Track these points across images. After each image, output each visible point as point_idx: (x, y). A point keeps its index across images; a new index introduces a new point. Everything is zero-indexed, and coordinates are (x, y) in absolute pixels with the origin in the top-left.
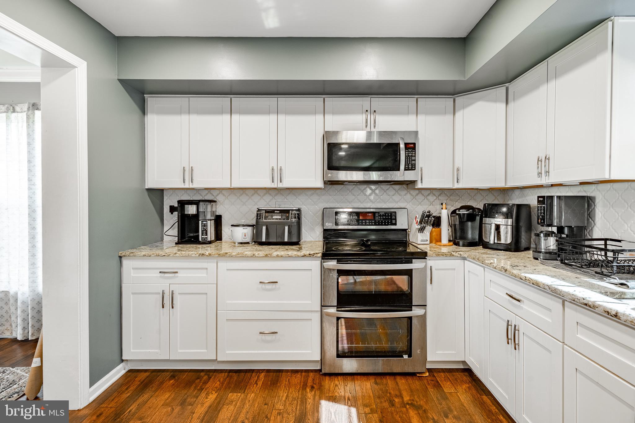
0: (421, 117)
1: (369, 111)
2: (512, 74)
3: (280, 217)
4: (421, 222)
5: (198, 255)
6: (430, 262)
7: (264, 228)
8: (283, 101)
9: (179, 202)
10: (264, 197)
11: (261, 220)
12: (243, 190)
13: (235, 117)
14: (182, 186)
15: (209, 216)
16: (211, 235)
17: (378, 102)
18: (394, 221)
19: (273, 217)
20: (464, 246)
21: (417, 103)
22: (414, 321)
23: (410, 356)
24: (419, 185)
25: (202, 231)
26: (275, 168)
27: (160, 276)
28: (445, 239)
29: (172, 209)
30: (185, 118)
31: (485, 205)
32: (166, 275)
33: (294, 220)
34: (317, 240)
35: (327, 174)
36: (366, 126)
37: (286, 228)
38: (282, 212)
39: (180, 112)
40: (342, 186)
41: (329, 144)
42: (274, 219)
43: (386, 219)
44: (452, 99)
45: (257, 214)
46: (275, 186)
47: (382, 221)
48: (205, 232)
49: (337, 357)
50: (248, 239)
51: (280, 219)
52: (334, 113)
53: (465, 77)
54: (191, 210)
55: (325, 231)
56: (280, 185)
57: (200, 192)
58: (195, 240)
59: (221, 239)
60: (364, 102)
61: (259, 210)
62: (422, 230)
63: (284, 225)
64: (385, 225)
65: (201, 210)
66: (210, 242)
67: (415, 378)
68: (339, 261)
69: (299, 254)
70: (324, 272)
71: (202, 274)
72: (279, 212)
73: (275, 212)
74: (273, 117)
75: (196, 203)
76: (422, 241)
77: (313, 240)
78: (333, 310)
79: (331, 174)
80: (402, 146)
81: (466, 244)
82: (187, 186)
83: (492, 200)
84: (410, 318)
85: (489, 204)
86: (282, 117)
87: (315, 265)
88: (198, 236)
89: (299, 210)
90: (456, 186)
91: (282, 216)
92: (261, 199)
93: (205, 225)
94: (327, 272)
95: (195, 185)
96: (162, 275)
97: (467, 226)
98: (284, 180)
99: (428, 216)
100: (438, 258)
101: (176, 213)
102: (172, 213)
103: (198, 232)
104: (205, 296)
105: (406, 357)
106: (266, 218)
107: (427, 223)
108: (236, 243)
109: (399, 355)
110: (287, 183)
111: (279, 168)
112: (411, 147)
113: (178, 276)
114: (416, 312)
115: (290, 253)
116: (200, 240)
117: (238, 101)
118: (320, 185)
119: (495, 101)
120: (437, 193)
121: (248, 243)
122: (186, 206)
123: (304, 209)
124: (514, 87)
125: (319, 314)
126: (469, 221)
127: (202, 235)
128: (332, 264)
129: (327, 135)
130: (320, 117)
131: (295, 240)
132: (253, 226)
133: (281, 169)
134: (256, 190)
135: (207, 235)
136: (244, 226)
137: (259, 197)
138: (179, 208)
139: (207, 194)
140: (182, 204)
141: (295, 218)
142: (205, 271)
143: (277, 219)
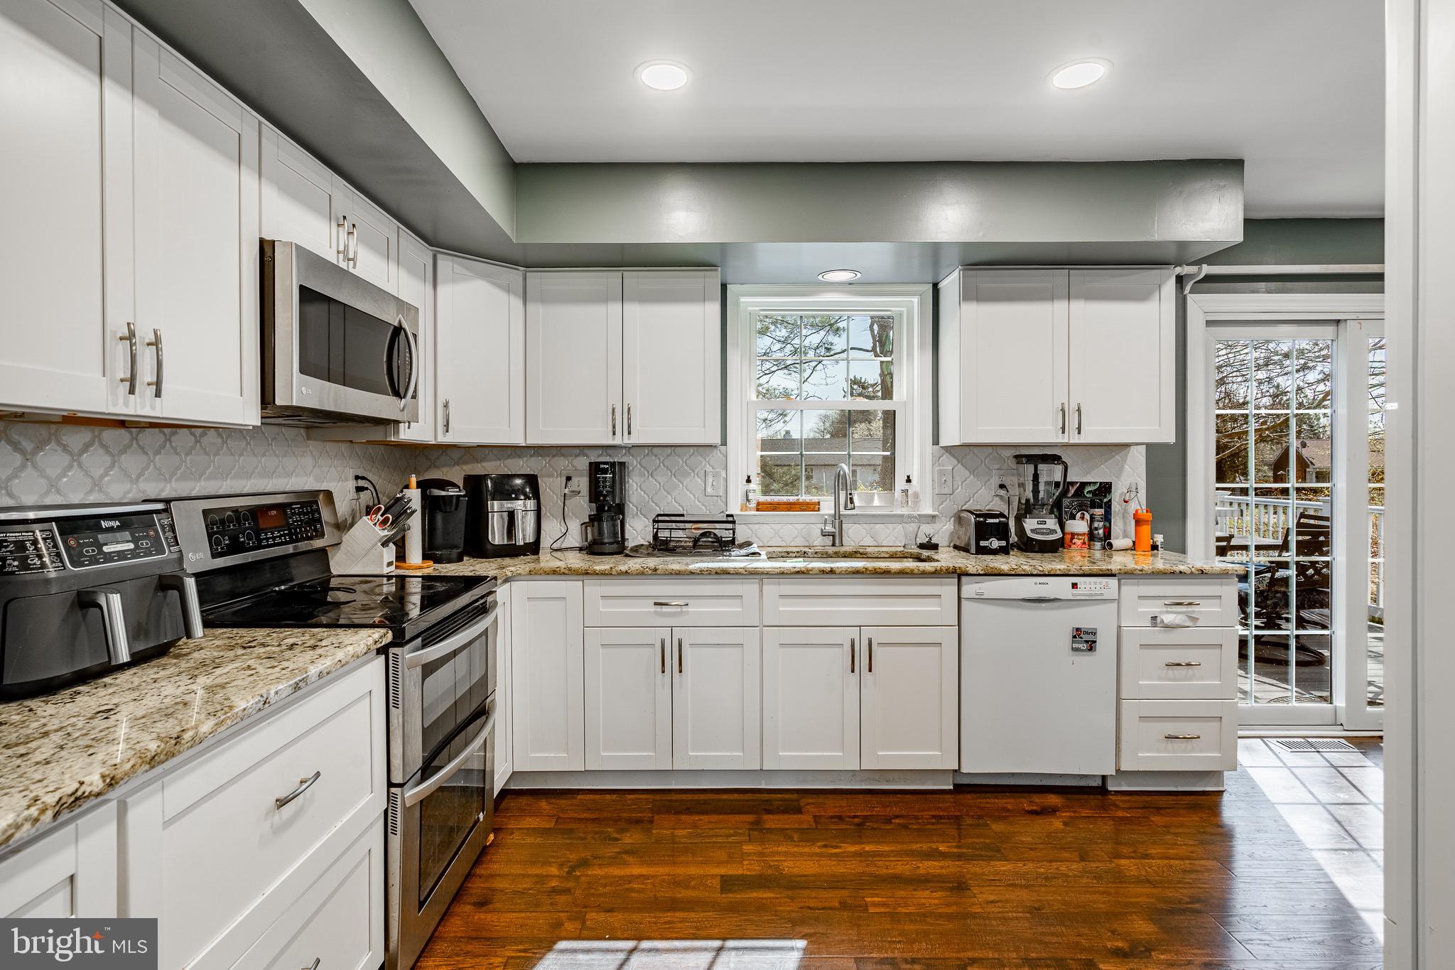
0: (402, 276)
1: (347, 221)
3: (131, 546)
19: (106, 549)
21: (397, 235)
24: (402, 434)
42: (109, 557)
44: (432, 254)
51: (134, 554)
52: (279, 186)
72: (118, 523)
73: (104, 524)
90: (443, 439)
91: (135, 540)
119: (508, 290)
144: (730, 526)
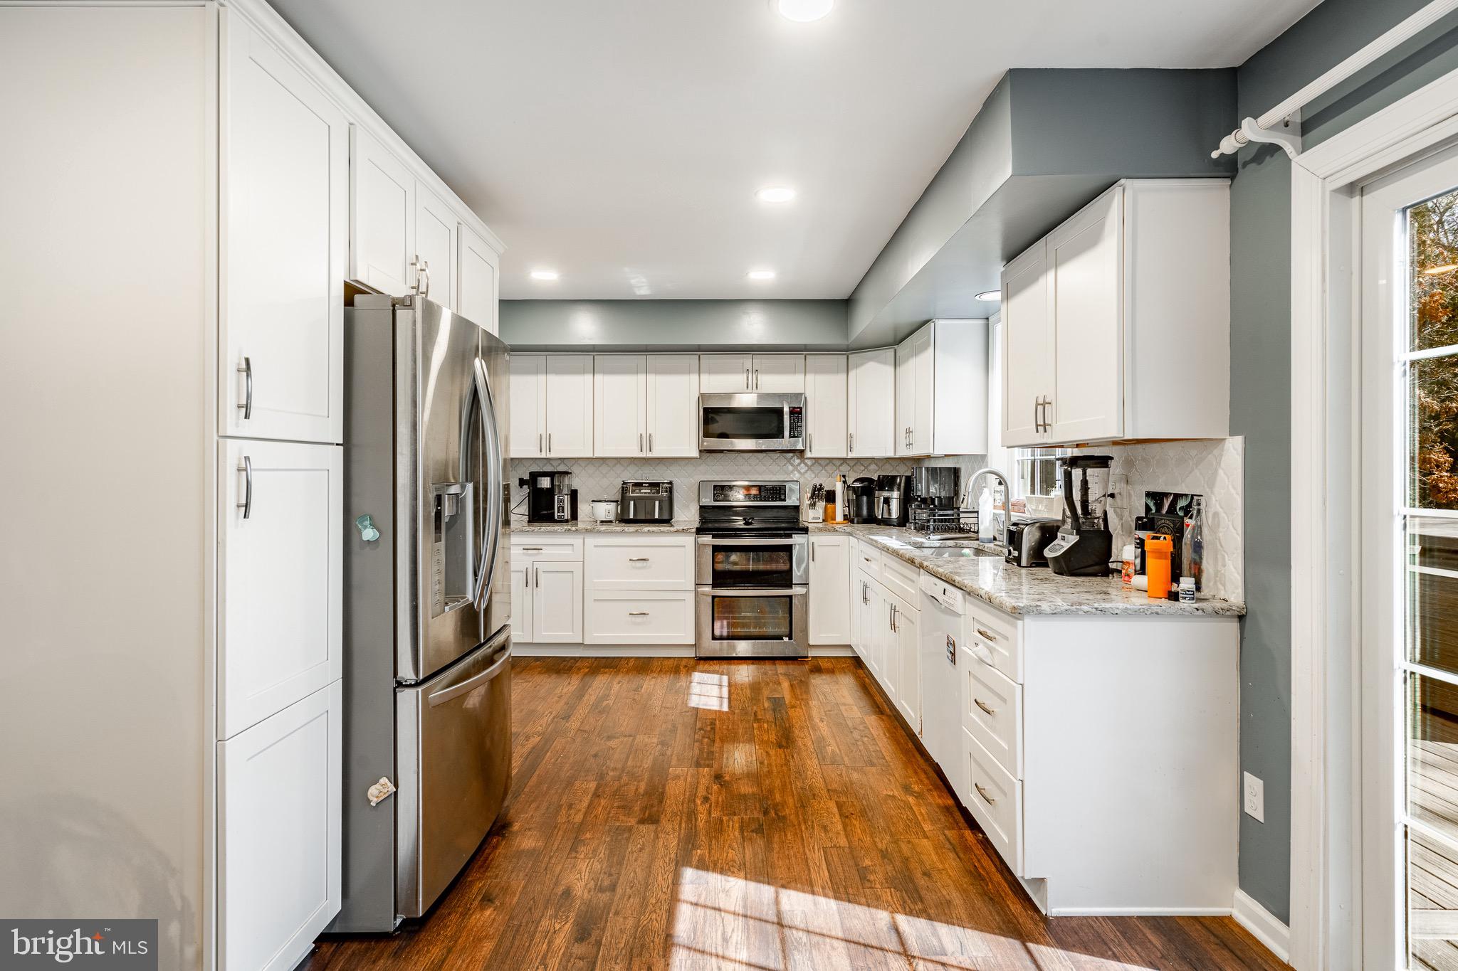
0: (810, 377)
1: (750, 370)
2: (900, 335)
3: (650, 491)
4: (812, 497)
5: (564, 530)
6: (813, 538)
7: (632, 503)
8: (653, 359)
9: (531, 474)
10: (628, 468)
11: (627, 495)
12: (604, 460)
13: (598, 377)
14: (538, 455)
15: (565, 491)
16: (567, 514)
17: (760, 361)
18: (783, 497)
19: (642, 491)
20: (858, 523)
21: (805, 359)
22: (795, 601)
23: (791, 638)
24: (808, 454)
25: (558, 508)
26: (644, 435)
27: (523, 553)
28: (839, 518)
29: (522, 482)
30: (542, 378)
31: (879, 476)
32: (530, 552)
33: (665, 494)
34: (692, 519)
35: (703, 442)
36: (747, 387)
37: (657, 503)
38: (652, 485)
39: (536, 372)
40: (723, 454)
41: (705, 410)
42: (642, 493)
43: (773, 493)
44: (846, 356)
45: (623, 488)
46: (644, 456)
47: (769, 497)
48: (561, 509)
49: (713, 639)
50: (612, 517)
51: (649, 493)
52: (710, 372)
53: (848, 341)
54: (545, 483)
55: (702, 507)
56: (650, 455)
57: (551, 462)
58: (550, 519)
59: (577, 519)
60: (746, 361)
61: (624, 483)
62: (813, 506)
63: (653, 499)
64: (772, 501)
65: (556, 483)
66: (567, 521)
67: (796, 662)
68: (714, 537)
69: (672, 529)
70: (698, 547)
71: (568, 551)
72: (649, 485)
73: (645, 485)
74: (642, 377)
75: (551, 475)
76: (813, 519)
77: (687, 519)
78: (708, 589)
79: (707, 442)
80: (786, 410)
81: (860, 520)
82: (543, 455)
83: (889, 471)
84: (790, 597)
85: (884, 476)
86: (651, 377)
87: (689, 540)
88: (554, 513)
89: (671, 483)
90: (849, 455)
91: (652, 490)
92: (624, 470)
93: (561, 501)
94: (701, 549)
95: (553, 455)
96: (525, 551)
97: (862, 501)
98: (654, 448)
99: (821, 489)
100: (821, 534)
101: (525, 487)
102: (521, 487)
103: (553, 508)
104: (570, 575)
105: (786, 639)
106: (633, 492)
107: (818, 497)
108: (598, 522)
109: (780, 638)
110: (658, 452)
111: (648, 435)
112: (797, 413)
113: (542, 553)
114: (796, 590)
115: (662, 529)
116: (556, 518)
117: (600, 359)
118: (695, 454)
119: (885, 363)
120: (838, 463)
121: (611, 522)
122: (539, 478)
123: (676, 482)
124: (903, 349)
125: (693, 594)
126: (863, 495)
127: (558, 512)
128: (707, 539)
129: (703, 397)
130: (695, 377)
131: (666, 517)
132: (617, 501)
133: (650, 435)
134: (618, 460)
135: (563, 512)
136: (606, 501)
137: (622, 468)
138: (530, 482)
139: (559, 464)
140: (535, 476)
141: (667, 492)
142: (571, 548)
143: (645, 493)
144: (976, 515)
